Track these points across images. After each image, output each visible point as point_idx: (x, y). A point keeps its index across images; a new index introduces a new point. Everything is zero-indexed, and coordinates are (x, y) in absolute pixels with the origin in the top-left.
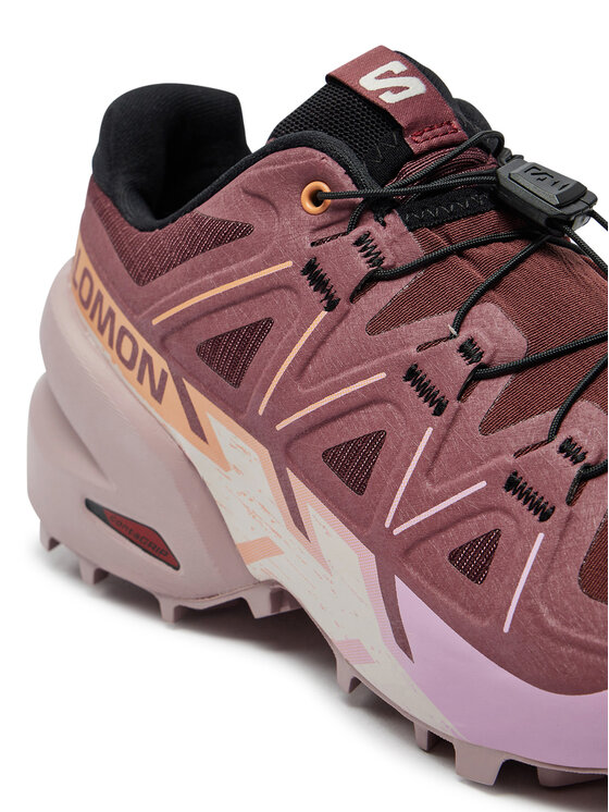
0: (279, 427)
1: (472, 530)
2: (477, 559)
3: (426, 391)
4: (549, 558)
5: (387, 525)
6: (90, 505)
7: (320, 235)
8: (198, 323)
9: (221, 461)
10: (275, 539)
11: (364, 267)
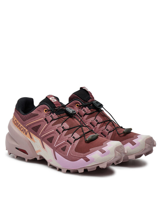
0: (42, 137)
1: (64, 146)
2: (64, 149)
3: (58, 132)
4: (72, 148)
5: (54, 146)
6: (16, 148)
7: (46, 115)
8: (32, 126)
9: (34, 141)
10: (41, 150)
11: (51, 119)
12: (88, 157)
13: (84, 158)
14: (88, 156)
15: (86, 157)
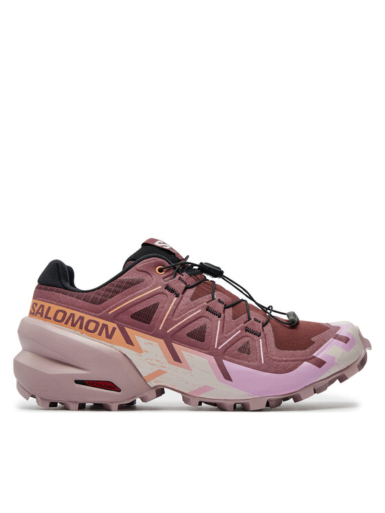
0: (168, 332)
1: (240, 344)
2: (245, 350)
3: (214, 313)
4: (265, 344)
5: (216, 347)
6: (77, 382)
7: (166, 279)
8: (130, 309)
9: (140, 351)
10: (163, 369)
11: (184, 285)
12: (320, 354)
13: (311, 359)
14: (318, 354)
15: (314, 357)
